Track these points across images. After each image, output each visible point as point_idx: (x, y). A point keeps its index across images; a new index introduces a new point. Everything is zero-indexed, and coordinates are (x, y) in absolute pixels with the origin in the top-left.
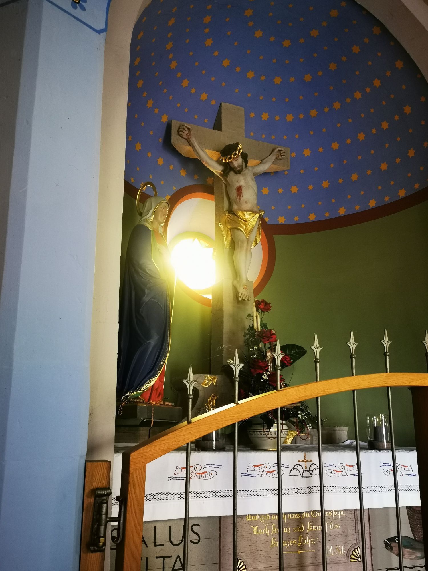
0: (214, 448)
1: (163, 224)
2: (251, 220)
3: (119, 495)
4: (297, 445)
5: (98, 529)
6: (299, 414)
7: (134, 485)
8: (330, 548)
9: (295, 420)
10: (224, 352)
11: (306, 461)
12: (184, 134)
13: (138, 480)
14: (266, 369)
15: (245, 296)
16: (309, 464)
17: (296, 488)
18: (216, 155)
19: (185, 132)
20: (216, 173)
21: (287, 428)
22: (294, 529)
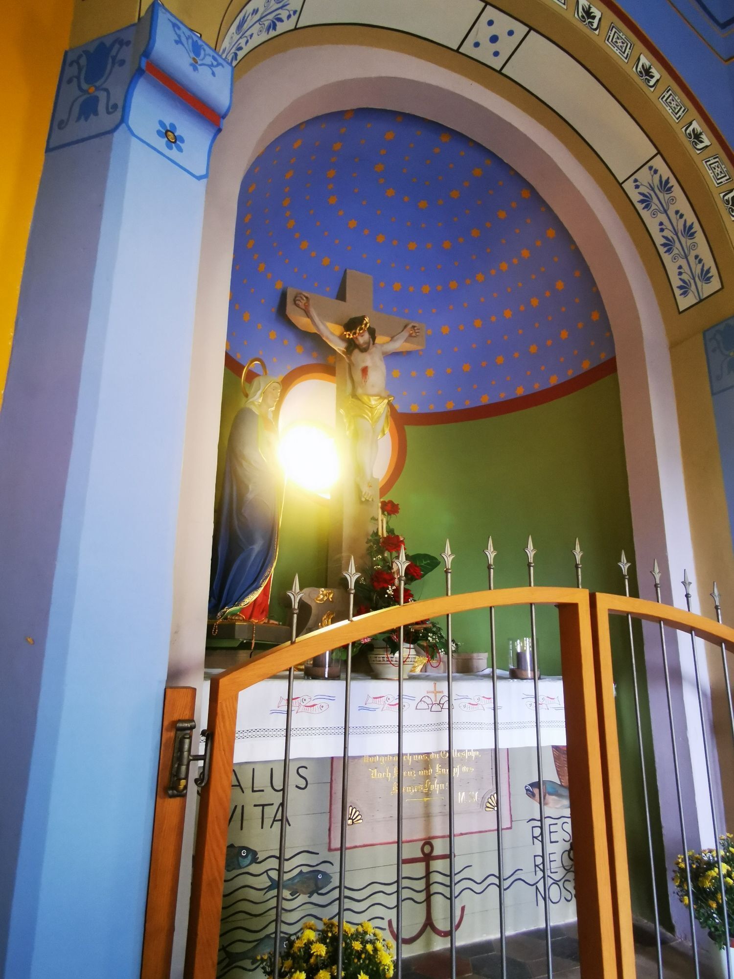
0: (326, 676)
1: (273, 409)
2: (378, 407)
3: (206, 728)
4: (427, 674)
5: (179, 768)
6: (429, 636)
7: (223, 717)
8: (461, 794)
9: (424, 644)
10: (343, 562)
11: (436, 692)
12: (302, 304)
13: (228, 712)
14: (392, 582)
15: (370, 495)
16: (439, 696)
17: (423, 724)
18: (338, 329)
19: (302, 301)
20: (338, 351)
21: (415, 654)
22: (420, 772)
